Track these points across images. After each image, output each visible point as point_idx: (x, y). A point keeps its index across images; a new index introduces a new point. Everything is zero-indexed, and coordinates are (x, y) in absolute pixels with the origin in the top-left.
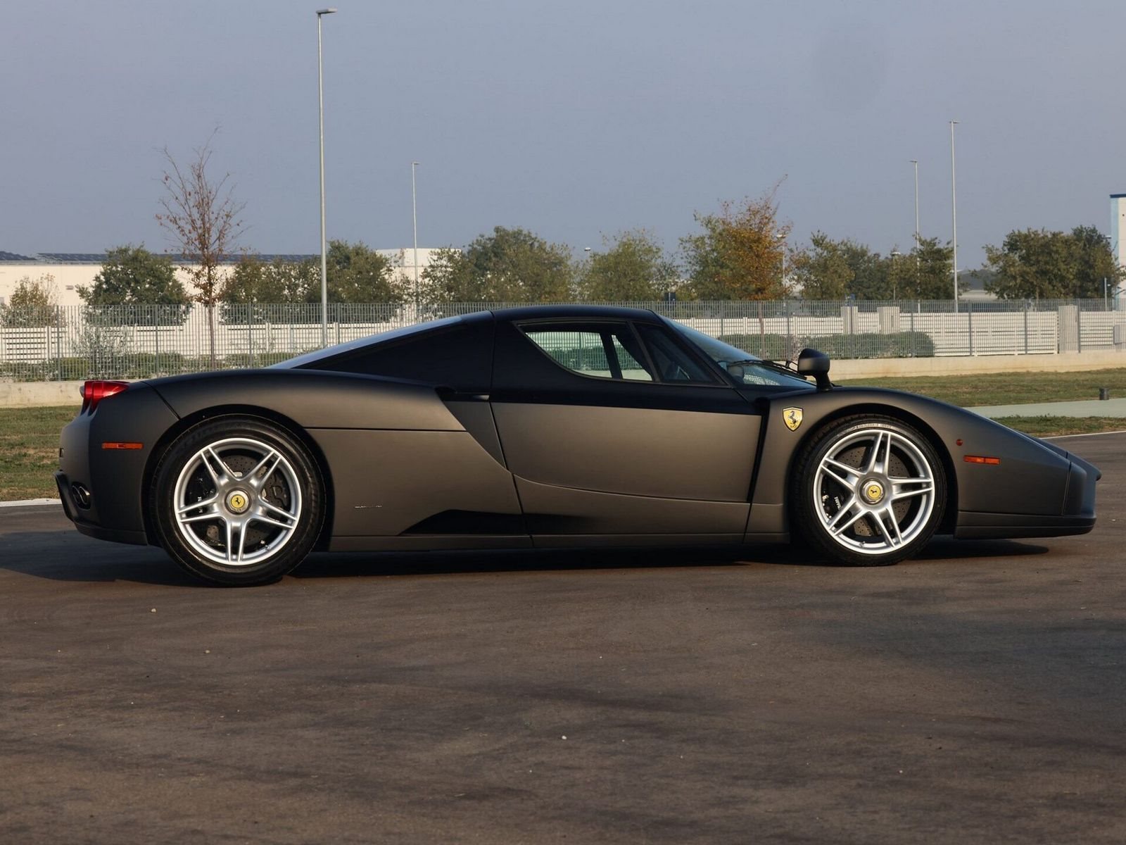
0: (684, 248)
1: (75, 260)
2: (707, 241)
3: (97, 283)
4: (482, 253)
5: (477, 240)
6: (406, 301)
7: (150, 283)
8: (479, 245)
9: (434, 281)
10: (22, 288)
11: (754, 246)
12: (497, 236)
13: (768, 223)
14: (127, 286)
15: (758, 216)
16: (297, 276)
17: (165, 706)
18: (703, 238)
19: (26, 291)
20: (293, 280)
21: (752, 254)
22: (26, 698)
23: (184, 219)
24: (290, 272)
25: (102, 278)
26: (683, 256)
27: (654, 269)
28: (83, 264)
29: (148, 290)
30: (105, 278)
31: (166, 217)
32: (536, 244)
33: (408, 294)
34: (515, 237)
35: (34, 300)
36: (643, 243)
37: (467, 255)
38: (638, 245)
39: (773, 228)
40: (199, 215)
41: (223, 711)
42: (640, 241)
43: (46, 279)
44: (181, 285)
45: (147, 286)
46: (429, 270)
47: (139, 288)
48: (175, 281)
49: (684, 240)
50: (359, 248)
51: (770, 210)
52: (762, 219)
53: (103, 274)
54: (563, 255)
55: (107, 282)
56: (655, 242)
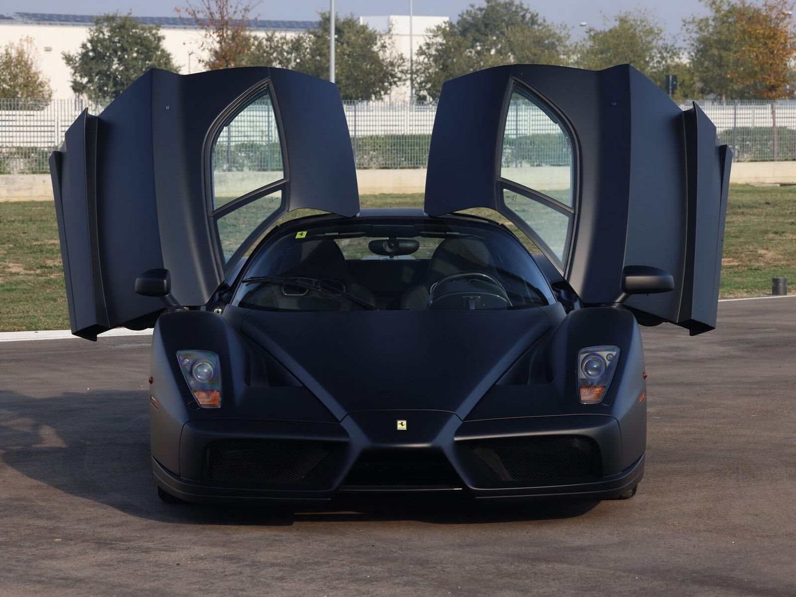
0: (687, 30)
1: (53, 21)
2: (711, 22)
3: (84, 51)
4: (471, 24)
5: (467, 11)
6: (400, 79)
7: (137, 52)
8: (469, 16)
9: (429, 59)
10: (7, 54)
11: (769, 42)
12: (488, 7)
13: (785, 19)
14: (114, 54)
15: (775, 11)
16: (290, 51)
17: (397, 581)
18: (707, 19)
19: (11, 57)
20: (285, 54)
21: (766, 51)
22: (277, 568)
23: (202, 12)
24: (282, 46)
25: (89, 45)
26: (686, 38)
27: (655, 50)
28: (62, 25)
29: (136, 59)
30: (92, 46)
31: (185, 10)
32: (528, 16)
33: (402, 72)
34: (506, 8)
35: (19, 66)
36: (644, 24)
37: (456, 26)
38: (639, 26)
39: (789, 23)
40: (217, 8)
41: (447, 587)
42: (642, 21)
43: (25, 40)
44: (169, 55)
45: (135, 55)
46: (424, 48)
47: (126, 56)
48: (163, 51)
49: (687, 21)
50: (350, 20)
51: (787, 5)
52: (779, 14)
53: (91, 41)
54: (562, 35)
55: (94, 50)
56: (657, 23)
